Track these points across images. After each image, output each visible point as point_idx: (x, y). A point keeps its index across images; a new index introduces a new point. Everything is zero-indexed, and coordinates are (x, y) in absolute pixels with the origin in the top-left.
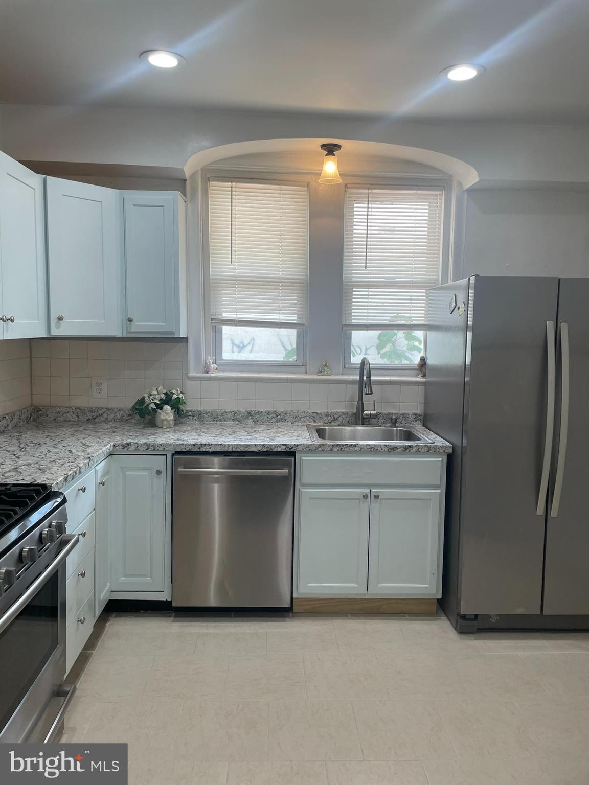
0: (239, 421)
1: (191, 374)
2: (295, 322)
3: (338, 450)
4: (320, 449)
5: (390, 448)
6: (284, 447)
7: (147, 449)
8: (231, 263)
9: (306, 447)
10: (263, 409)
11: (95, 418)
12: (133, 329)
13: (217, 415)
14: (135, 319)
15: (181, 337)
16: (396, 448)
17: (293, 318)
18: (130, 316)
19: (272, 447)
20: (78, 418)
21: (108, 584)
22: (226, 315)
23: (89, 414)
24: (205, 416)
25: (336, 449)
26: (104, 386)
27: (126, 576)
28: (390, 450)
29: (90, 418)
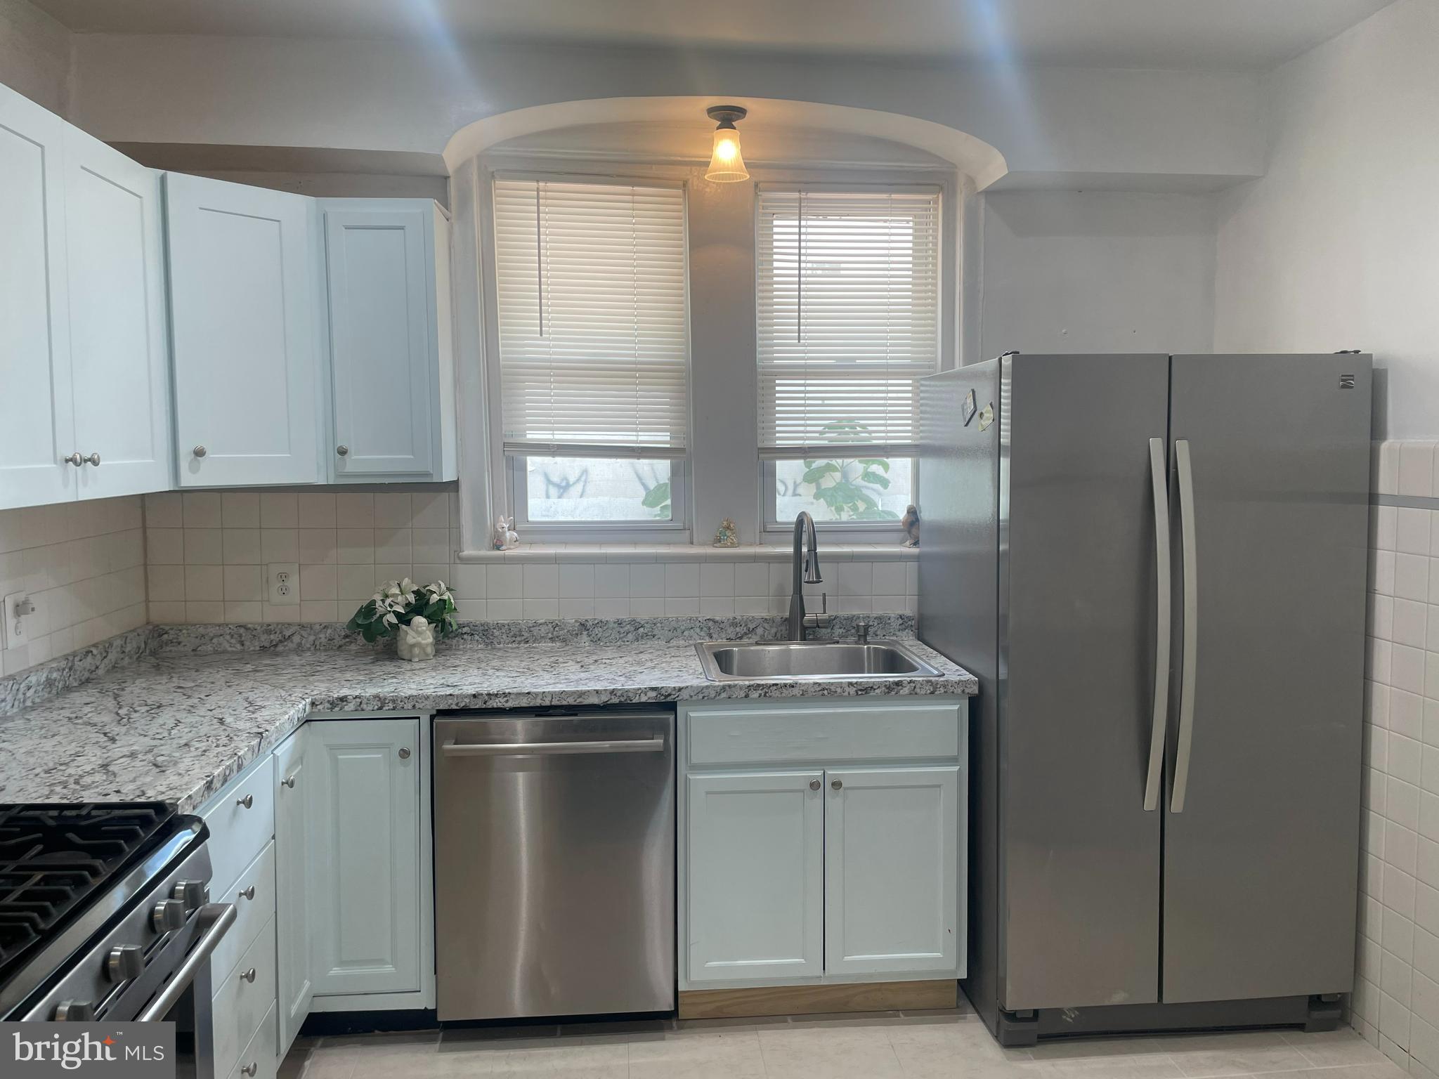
0: (564, 641)
1: (468, 552)
2: (668, 446)
3: (759, 697)
4: (724, 695)
5: (861, 688)
6: (653, 694)
7: (380, 708)
8: (541, 335)
9: (696, 692)
10: (610, 617)
11: (276, 646)
12: (350, 468)
13: (520, 631)
14: (352, 449)
15: (444, 481)
16: (872, 687)
17: (661, 438)
18: (341, 443)
19: (631, 695)
20: (243, 645)
21: (307, 984)
22: (533, 436)
23: (263, 637)
24: (497, 633)
25: (755, 695)
26: (293, 582)
27: (342, 963)
28: (860, 693)
29: (267, 644)
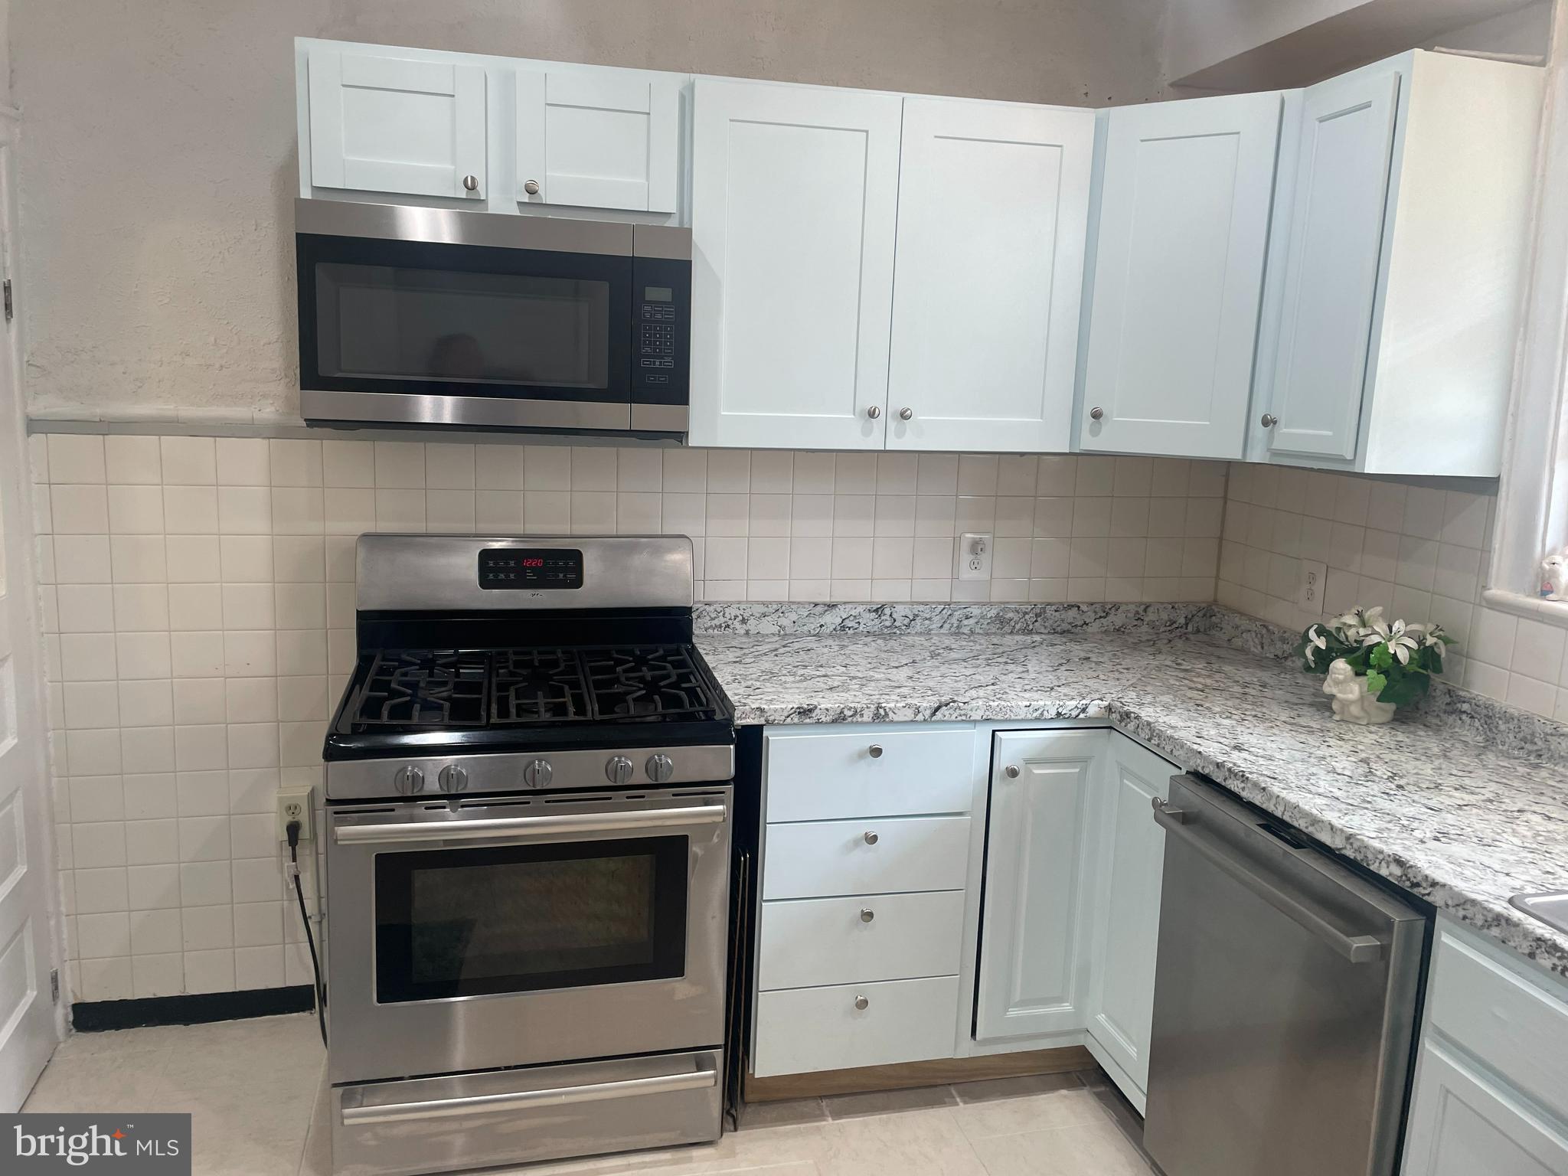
1: (1496, 592)
11: (1286, 658)
13: (1534, 734)
14: (1282, 422)
15: (1366, 472)
18: (1274, 414)
20: (1262, 648)
23: (1279, 644)
24: (1503, 725)
26: (1319, 586)
29: (1280, 654)
